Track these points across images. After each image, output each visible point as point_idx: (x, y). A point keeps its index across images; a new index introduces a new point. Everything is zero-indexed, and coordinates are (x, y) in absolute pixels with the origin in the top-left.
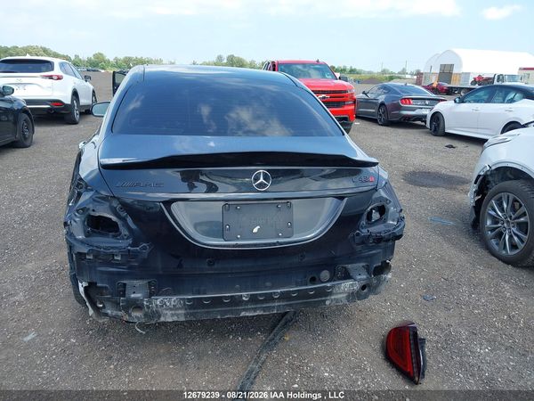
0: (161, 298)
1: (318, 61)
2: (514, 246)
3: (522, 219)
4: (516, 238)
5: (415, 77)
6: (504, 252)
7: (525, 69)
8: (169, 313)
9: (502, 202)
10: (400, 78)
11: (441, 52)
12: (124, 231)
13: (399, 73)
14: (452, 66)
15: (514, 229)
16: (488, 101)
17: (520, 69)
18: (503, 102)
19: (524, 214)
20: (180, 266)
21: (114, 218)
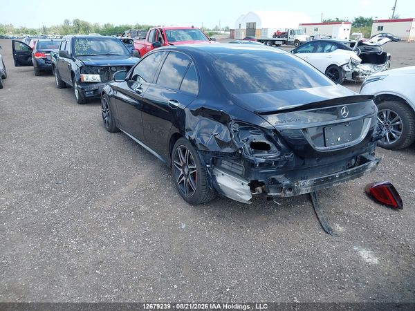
0: (303, 181)
1: (193, 27)
2: (392, 138)
3: (398, 123)
4: (394, 134)
5: (229, 33)
6: (385, 143)
7: (303, 24)
8: (304, 189)
9: (382, 114)
10: (216, 34)
11: (245, 14)
12: (274, 148)
13: (214, 30)
14: (254, 24)
15: (392, 129)
16: (314, 51)
17: (300, 25)
18: (323, 51)
19: (399, 120)
20: (304, 164)
21: (267, 142)
